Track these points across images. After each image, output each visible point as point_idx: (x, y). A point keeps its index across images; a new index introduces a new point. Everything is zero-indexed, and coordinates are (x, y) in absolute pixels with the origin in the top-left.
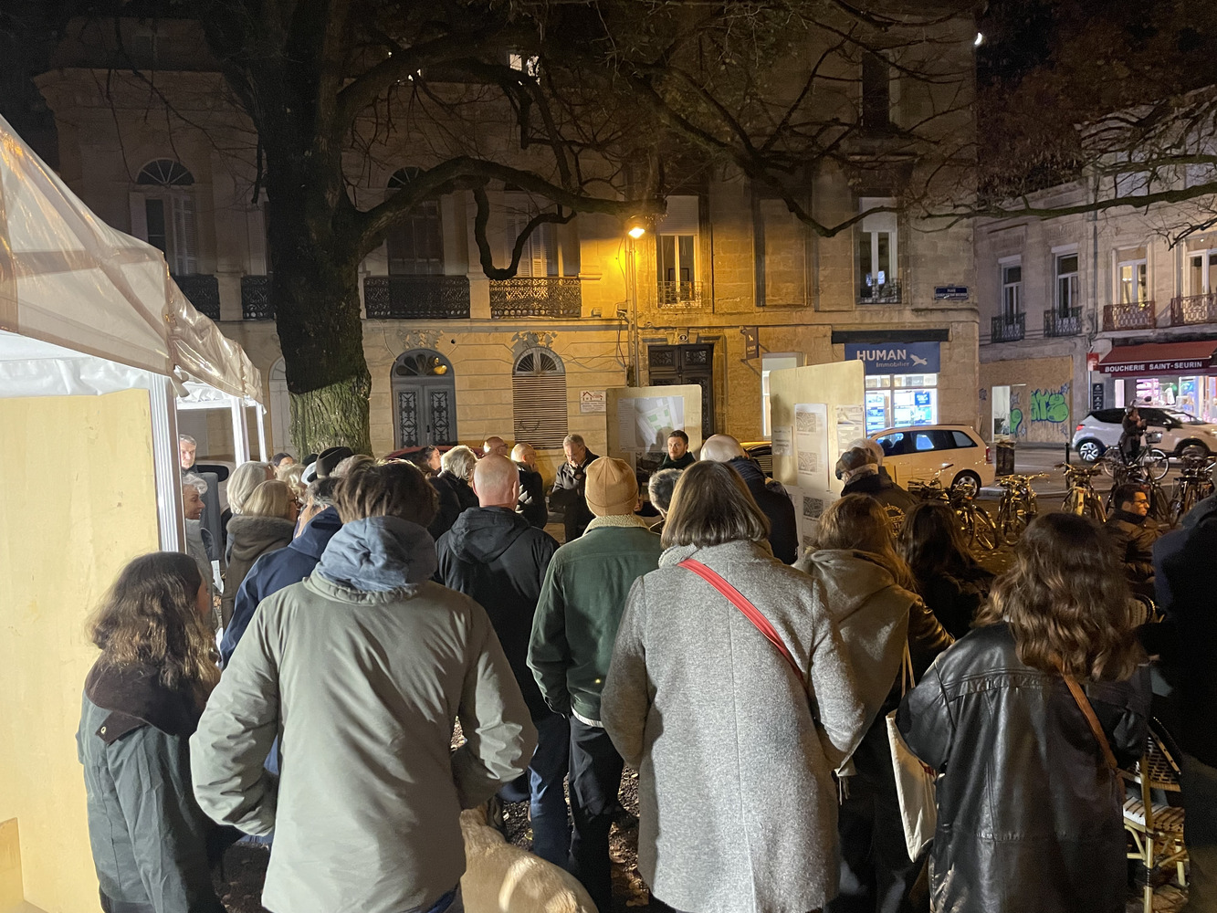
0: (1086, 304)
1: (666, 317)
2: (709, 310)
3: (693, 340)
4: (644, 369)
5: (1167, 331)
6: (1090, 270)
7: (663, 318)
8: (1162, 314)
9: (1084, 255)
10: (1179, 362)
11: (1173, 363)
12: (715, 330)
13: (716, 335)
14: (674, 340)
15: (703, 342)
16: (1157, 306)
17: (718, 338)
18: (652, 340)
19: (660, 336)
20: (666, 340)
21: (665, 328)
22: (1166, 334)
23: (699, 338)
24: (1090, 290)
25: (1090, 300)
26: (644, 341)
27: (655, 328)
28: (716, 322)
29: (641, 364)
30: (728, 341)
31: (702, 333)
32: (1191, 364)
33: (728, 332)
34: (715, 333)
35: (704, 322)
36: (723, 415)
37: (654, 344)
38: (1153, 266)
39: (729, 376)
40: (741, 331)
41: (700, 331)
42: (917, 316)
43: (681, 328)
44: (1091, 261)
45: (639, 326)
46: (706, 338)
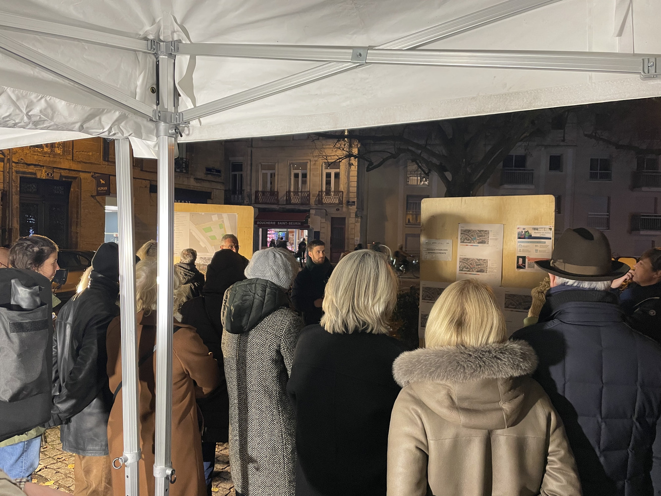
0: (246, 189)
1: (36, 157)
2: (70, 157)
3: (57, 177)
4: (16, 194)
5: (283, 206)
6: (249, 172)
7: (34, 158)
8: (281, 198)
9: (246, 164)
10: (291, 222)
11: (288, 222)
12: (74, 173)
13: (74, 176)
14: (42, 174)
15: (64, 179)
16: (280, 194)
17: (75, 178)
18: (24, 173)
19: (30, 171)
20: (35, 174)
21: (35, 165)
22: (283, 208)
23: (61, 176)
24: (249, 182)
25: (248, 187)
26: (17, 172)
27: (26, 164)
28: (74, 166)
29: (14, 190)
30: (83, 181)
31: (64, 173)
32: (296, 223)
33: (82, 175)
34: (73, 174)
35: (66, 165)
36: (77, 233)
37: (25, 175)
38: (278, 175)
39: (82, 206)
40: (92, 176)
41: (62, 171)
42: (197, 183)
43: (48, 167)
44: (249, 168)
45: (14, 160)
46: (66, 177)
